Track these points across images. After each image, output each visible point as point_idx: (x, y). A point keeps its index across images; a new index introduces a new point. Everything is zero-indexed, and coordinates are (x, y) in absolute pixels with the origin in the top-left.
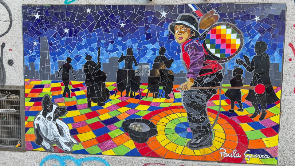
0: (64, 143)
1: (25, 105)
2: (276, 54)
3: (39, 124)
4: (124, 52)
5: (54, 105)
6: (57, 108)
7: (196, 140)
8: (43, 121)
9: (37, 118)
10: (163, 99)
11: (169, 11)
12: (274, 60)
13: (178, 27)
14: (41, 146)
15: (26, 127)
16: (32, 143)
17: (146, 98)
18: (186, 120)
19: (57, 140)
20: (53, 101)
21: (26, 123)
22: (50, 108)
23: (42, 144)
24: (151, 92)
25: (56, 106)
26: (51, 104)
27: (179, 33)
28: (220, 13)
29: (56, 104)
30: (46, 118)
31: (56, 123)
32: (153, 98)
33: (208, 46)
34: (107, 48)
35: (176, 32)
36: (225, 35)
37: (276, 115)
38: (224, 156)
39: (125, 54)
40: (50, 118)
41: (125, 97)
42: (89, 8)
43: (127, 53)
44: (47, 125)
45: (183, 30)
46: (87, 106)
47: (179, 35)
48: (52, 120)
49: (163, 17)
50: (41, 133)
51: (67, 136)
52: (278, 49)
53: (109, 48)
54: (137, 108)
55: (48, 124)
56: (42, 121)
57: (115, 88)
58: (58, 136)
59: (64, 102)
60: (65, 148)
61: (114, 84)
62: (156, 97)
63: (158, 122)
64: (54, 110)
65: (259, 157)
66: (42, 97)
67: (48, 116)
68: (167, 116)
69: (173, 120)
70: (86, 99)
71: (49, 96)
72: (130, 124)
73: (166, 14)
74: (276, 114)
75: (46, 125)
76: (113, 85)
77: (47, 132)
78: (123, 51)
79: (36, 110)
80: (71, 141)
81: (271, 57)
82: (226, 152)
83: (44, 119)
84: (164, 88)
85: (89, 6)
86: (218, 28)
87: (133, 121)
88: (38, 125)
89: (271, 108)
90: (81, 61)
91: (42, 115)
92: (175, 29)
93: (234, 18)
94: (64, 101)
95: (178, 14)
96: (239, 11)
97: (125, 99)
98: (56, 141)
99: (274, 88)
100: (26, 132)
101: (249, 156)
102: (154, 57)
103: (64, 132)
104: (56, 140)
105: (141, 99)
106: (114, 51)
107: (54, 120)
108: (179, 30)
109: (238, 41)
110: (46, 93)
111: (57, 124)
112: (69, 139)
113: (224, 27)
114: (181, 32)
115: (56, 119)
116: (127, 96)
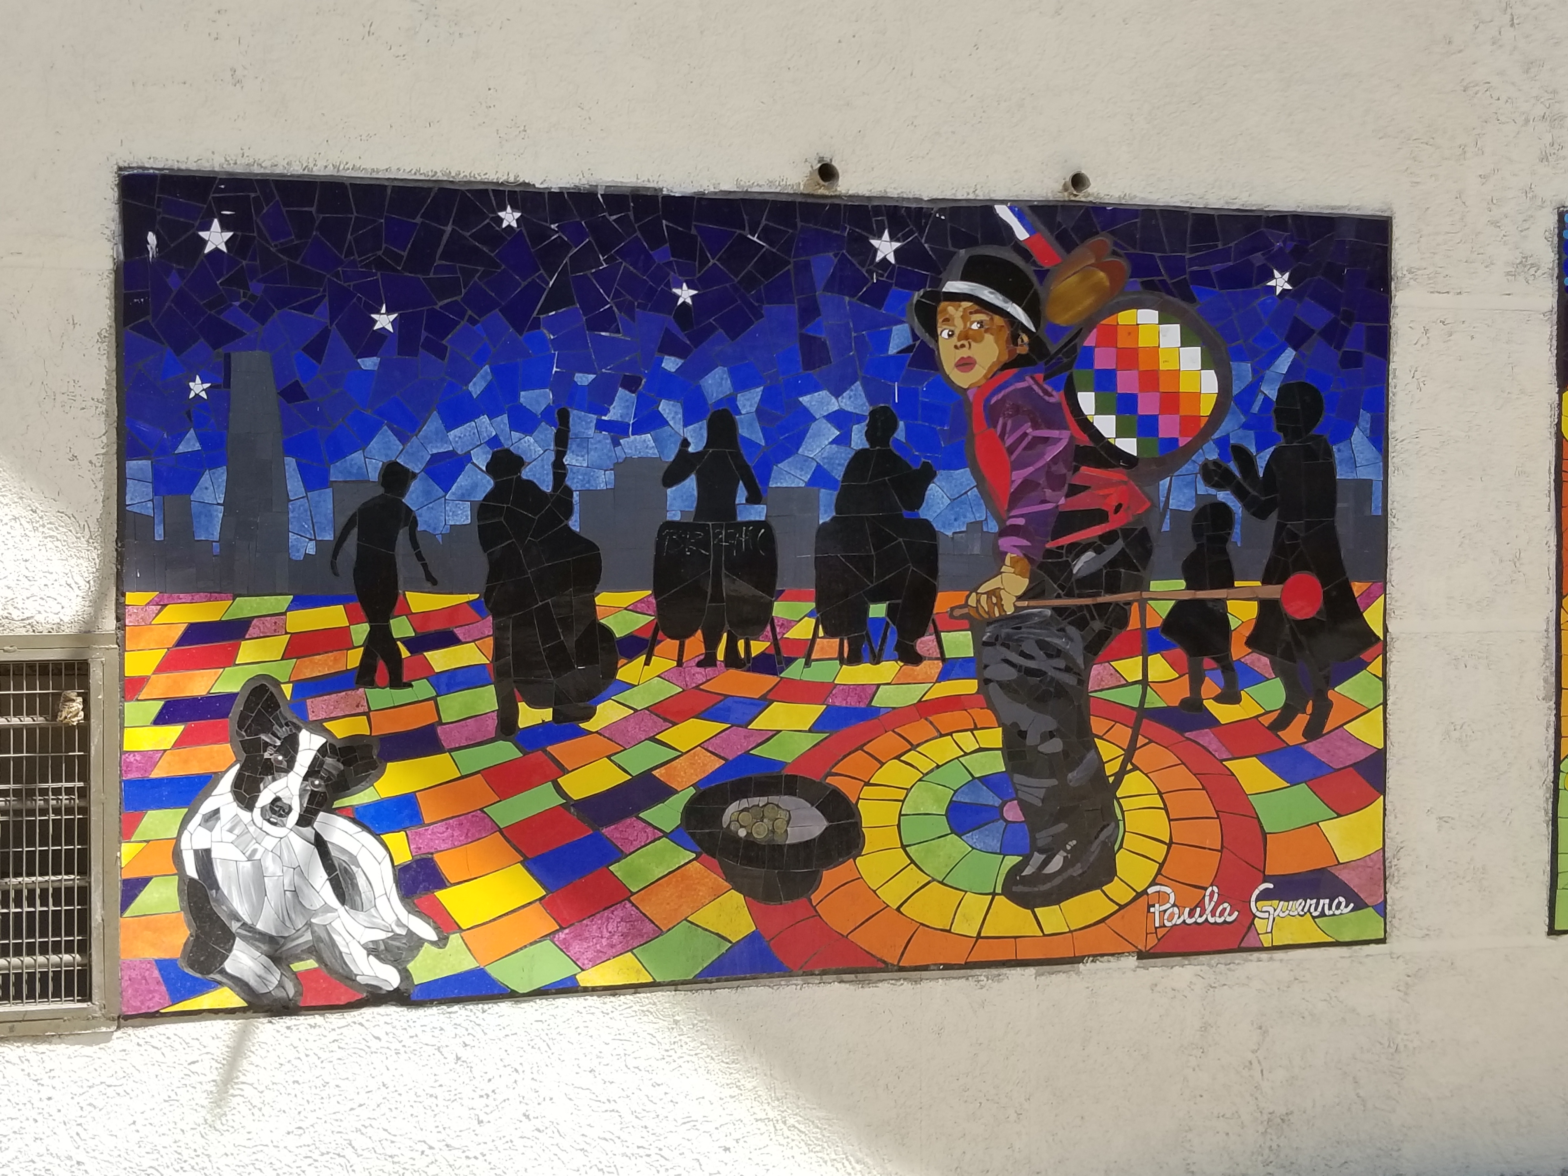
0: (364, 946)
1: (126, 748)
2: (1359, 437)
3: (208, 851)
4: (694, 430)
5: (304, 736)
6: (322, 750)
7: (1043, 857)
8: (237, 831)
9: (198, 818)
10: (889, 669)
11: (911, 233)
12: (1353, 463)
13: (951, 309)
14: (218, 977)
15: (126, 876)
16: (165, 966)
17: (807, 664)
18: (996, 764)
19: (324, 935)
20: (300, 709)
21: (128, 851)
22: (279, 750)
23: (229, 966)
24: (829, 634)
25: (318, 741)
26: (283, 732)
27: (959, 340)
28: (1132, 251)
29: (318, 727)
30: (257, 811)
31: (318, 837)
32: (842, 663)
33: (1087, 401)
34: (606, 412)
35: (945, 334)
36: (1155, 351)
37: (1370, 710)
38: (1168, 924)
39: (696, 445)
40: (278, 809)
41: (699, 664)
42: (515, 208)
43: (705, 435)
44: (261, 850)
45: (975, 326)
46: (492, 724)
47: (956, 347)
48: (294, 817)
49: (884, 259)
50: (222, 900)
51: (381, 903)
52: (1365, 417)
53: (614, 413)
54: (760, 723)
55: (269, 843)
56: (231, 830)
57: (643, 620)
58: (327, 909)
59: (366, 714)
60: (368, 971)
61: (641, 601)
62: (854, 659)
63: (868, 784)
64: (304, 759)
65: (1312, 910)
66: (236, 689)
67: (265, 798)
68: (910, 750)
69: (938, 767)
70: (490, 691)
71: (277, 684)
72: (724, 810)
73: (896, 245)
74: (1368, 704)
75: (255, 851)
76: (634, 608)
77: (262, 892)
78: (685, 425)
79: (195, 769)
80: (403, 932)
81: (1339, 450)
82: (1174, 905)
83: (245, 815)
84: (890, 611)
85: (512, 193)
86: (1124, 318)
87: (741, 790)
88: (204, 858)
89: (1350, 680)
90: (462, 481)
91: (230, 797)
92: (940, 320)
93: (1187, 276)
94: (361, 710)
95: (951, 248)
96: (1210, 247)
97: (700, 679)
98: (318, 939)
99: (1358, 588)
100: (125, 905)
101: (1271, 910)
102: (844, 456)
103: (361, 882)
104: (312, 933)
105: (782, 670)
106: (639, 429)
107: (305, 820)
108: (959, 326)
109: (1209, 383)
110: (257, 670)
111: (320, 843)
112: (391, 919)
113: (1148, 316)
114: (966, 335)
115: (316, 813)
116: (709, 661)
